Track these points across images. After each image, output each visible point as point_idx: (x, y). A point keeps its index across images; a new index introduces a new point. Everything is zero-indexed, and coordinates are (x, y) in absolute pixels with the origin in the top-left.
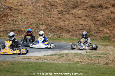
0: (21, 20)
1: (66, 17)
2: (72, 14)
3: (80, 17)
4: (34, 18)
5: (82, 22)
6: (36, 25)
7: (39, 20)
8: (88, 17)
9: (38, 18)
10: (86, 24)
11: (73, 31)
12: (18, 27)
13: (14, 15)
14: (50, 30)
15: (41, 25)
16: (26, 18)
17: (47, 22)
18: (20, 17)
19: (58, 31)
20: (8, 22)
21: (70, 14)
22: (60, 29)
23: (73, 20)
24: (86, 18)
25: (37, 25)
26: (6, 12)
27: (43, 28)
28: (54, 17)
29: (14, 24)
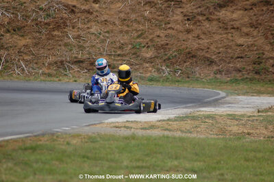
0: (97, 36)
1: (203, 28)
2: (218, 20)
3: (238, 28)
4: (127, 32)
5: (241, 41)
6: (131, 49)
7: (139, 37)
8: (256, 28)
9: (137, 31)
10: (252, 45)
11: (220, 60)
12: (89, 53)
13: (80, 25)
14: (165, 60)
15: (144, 47)
16: (108, 32)
17: (159, 40)
18: (94, 28)
19: (185, 62)
20: (66, 40)
21: (213, 20)
22: (188, 56)
23: (221, 34)
24: (252, 29)
25: (134, 47)
26: (62, 19)
27: (149, 54)
28: (173, 29)
29: (80, 47)
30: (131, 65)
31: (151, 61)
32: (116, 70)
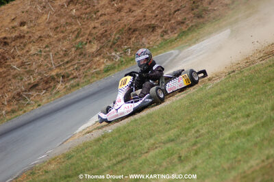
0: (39, 54)
4: (64, 38)
6: (75, 51)
7: (76, 37)
9: (73, 33)
11: (161, 22)
12: (40, 74)
13: (19, 53)
14: (111, 47)
15: (86, 44)
16: (47, 46)
17: (96, 30)
18: (33, 49)
19: (130, 39)
20: (13, 73)
22: (130, 32)
25: (78, 48)
27: (94, 48)
28: (105, 15)
29: (28, 72)
30: (83, 65)
31: (99, 53)
32: (71, 77)
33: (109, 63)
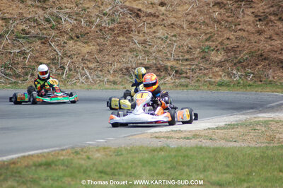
0: (163, 40)
1: (275, 28)
4: (195, 35)
6: (200, 53)
7: (207, 40)
9: (206, 34)
12: (156, 58)
13: (146, 30)
14: (235, 64)
15: (213, 50)
16: (175, 36)
17: (229, 42)
18: (161, 32)
19: (257, 65)
20: (131, 45)
22: (260, 58)
25: (203, 51)
26: (127, 23)
27: (219, 57)
28: (244, 31)
29: (146, 52)
30: (200, 69)
31: (221, 64)
32: (184, 75)
33: (226, 79)
